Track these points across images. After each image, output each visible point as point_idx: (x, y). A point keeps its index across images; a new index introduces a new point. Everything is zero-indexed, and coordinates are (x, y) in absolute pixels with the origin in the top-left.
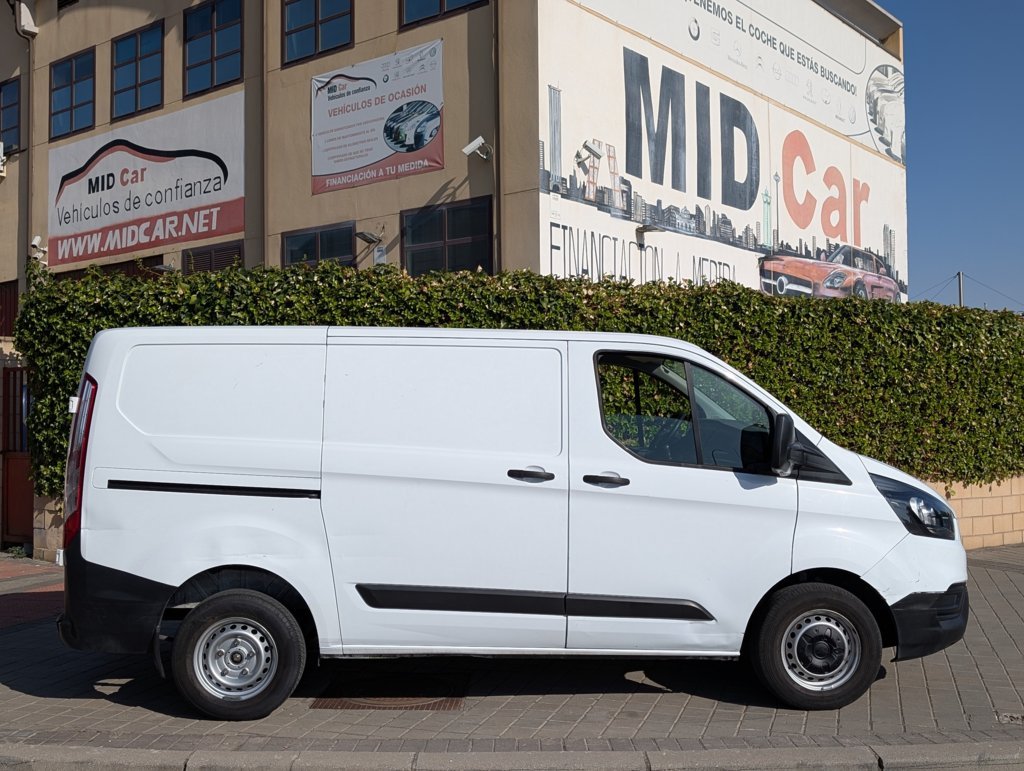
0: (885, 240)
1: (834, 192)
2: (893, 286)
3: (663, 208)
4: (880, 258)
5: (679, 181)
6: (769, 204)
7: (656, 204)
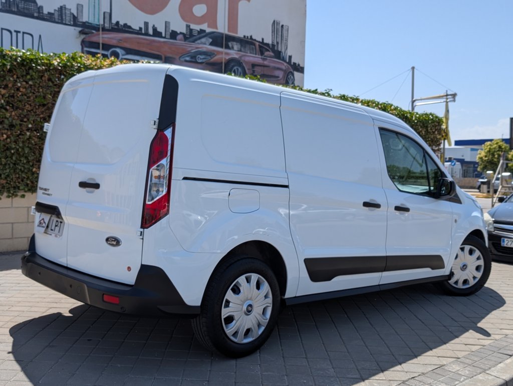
0: (273, 31)
2: (284, 66)
4: (267, 45)
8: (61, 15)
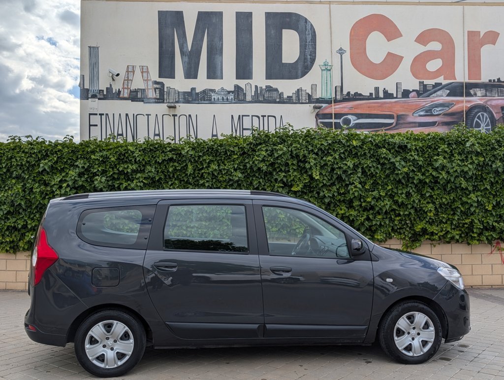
1: (435, 46)
3: (197, 91)
5: (215, 73)
6: (330, 70)
7: (190, 91)
8: (298, 96)
